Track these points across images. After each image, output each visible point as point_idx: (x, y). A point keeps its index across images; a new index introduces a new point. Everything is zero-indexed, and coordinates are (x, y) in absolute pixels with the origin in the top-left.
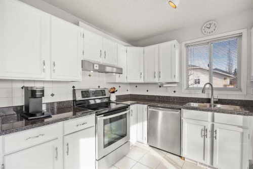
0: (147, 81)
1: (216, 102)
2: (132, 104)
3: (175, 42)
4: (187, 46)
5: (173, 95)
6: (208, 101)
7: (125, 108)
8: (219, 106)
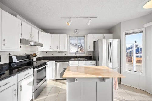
0: (53, 50)
1: (79, 58)
2: (48, 61)
3: (66, 35)
4: (70, 37)
5: (64, 56)
6: (77, 57)
7: (45, 64)
8: (80, 59)
